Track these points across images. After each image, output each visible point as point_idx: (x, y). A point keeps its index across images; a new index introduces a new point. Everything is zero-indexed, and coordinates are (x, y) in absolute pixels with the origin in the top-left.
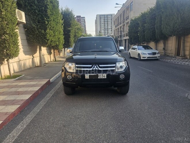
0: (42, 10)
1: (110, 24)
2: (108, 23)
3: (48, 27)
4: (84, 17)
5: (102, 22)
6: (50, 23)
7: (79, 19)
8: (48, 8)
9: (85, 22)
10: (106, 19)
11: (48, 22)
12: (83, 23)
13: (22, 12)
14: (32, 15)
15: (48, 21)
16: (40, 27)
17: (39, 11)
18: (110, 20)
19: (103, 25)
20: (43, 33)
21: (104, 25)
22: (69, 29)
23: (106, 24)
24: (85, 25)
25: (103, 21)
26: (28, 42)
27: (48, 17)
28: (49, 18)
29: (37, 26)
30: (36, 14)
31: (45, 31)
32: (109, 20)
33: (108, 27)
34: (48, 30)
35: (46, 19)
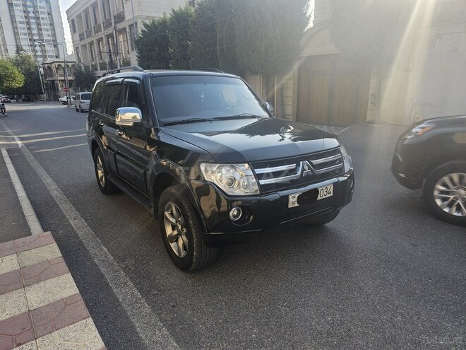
1: (46, 27)
2: (39, 24)
5: (18, 19)
10: (31, 9)
18: (46, 16)
19: (22, 29)
21: (29, 29)
23: (34, 26)
25: (23, 14)
32: (41, 16)
33: (40, 35)
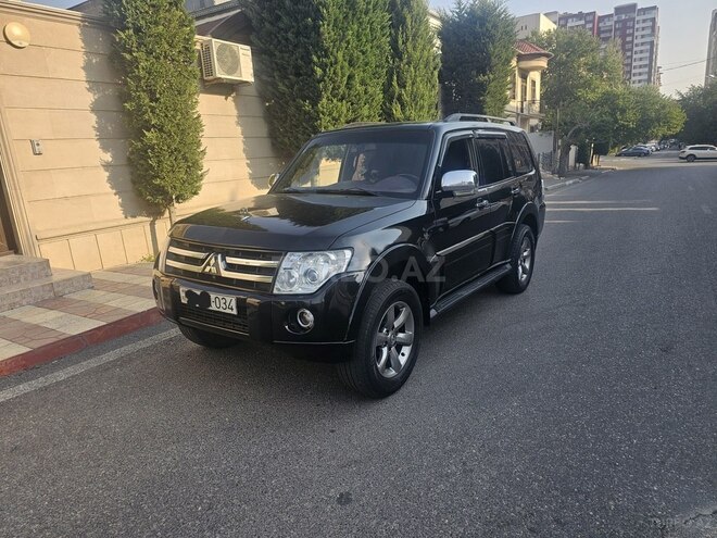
0: (306, 27)
3: (325, 88)
4: (655, 8)
6: (330, 71)
7: (625, 21)
8: (323, 19)
9: (653, 28)
11: (324, 71)
12: (643, 36)
13: (240, 46)
14: (277, 53)
15: (323, 67)
16: (300, 90)
17: (297, 34)
20: (309, 113)
22: (481, 78)
24: (652, 43)
26: (273, 145)
27: (326, 51)
28: (326, 56)
29: (291, 86)
30: (290, 46)
31: (314, 103)
34: (324, 100)
35: (319, 58)
